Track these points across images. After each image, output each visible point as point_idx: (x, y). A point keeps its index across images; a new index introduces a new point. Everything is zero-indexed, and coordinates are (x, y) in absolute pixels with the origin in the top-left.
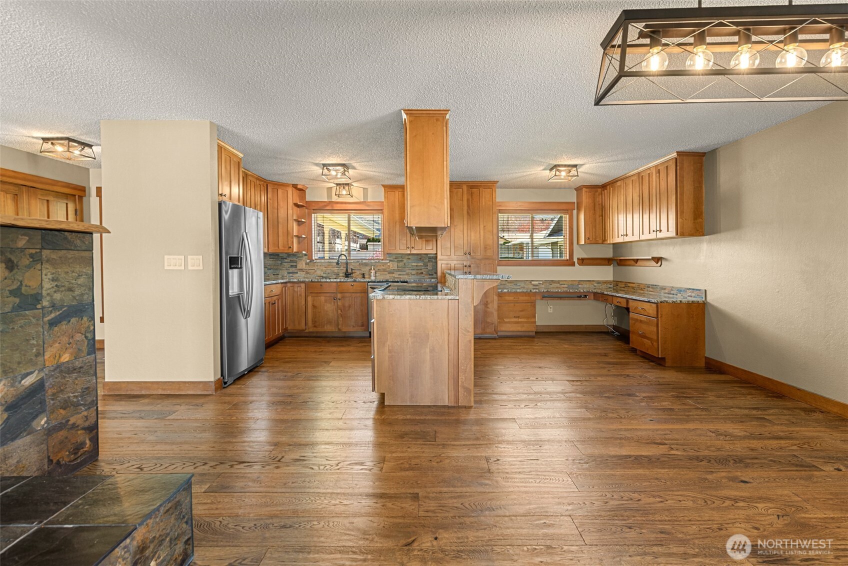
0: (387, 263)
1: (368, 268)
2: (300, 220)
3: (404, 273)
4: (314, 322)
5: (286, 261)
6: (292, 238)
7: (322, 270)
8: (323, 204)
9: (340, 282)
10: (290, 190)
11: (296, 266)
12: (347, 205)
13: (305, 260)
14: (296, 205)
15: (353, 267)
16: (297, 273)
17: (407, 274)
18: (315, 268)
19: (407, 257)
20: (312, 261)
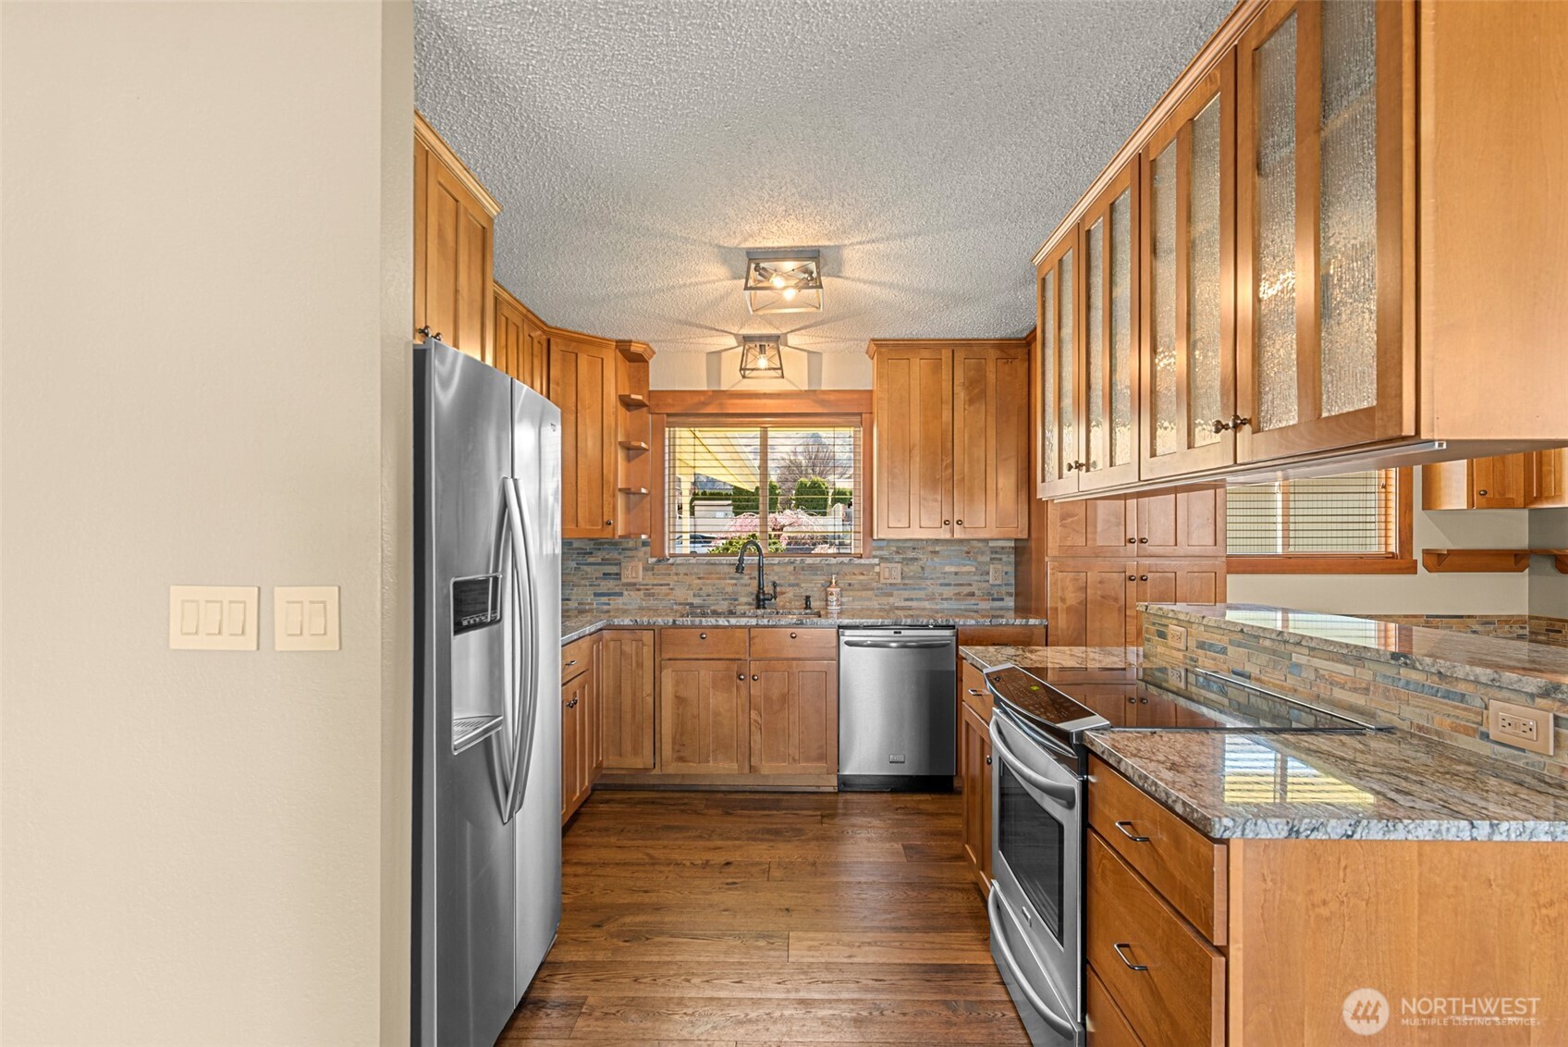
0: (873, 566)
1: (821, 580)
2: (635, 444)
3: (922, 594)
4: (679, 744)
5: (591, 560)
6: (614, 496)
7: (690, 587)
8: (696, 399)
9: (757, 626)
10: (611, 359)
11: (618, 575)
12: (764, 401)
13: (644, 557)
14: (627, 403)
15: (775, 578)
16: (621, 594)
17: (931, 598)
18: (672, 580)
19: (930, 549)
20: (662, 560)
